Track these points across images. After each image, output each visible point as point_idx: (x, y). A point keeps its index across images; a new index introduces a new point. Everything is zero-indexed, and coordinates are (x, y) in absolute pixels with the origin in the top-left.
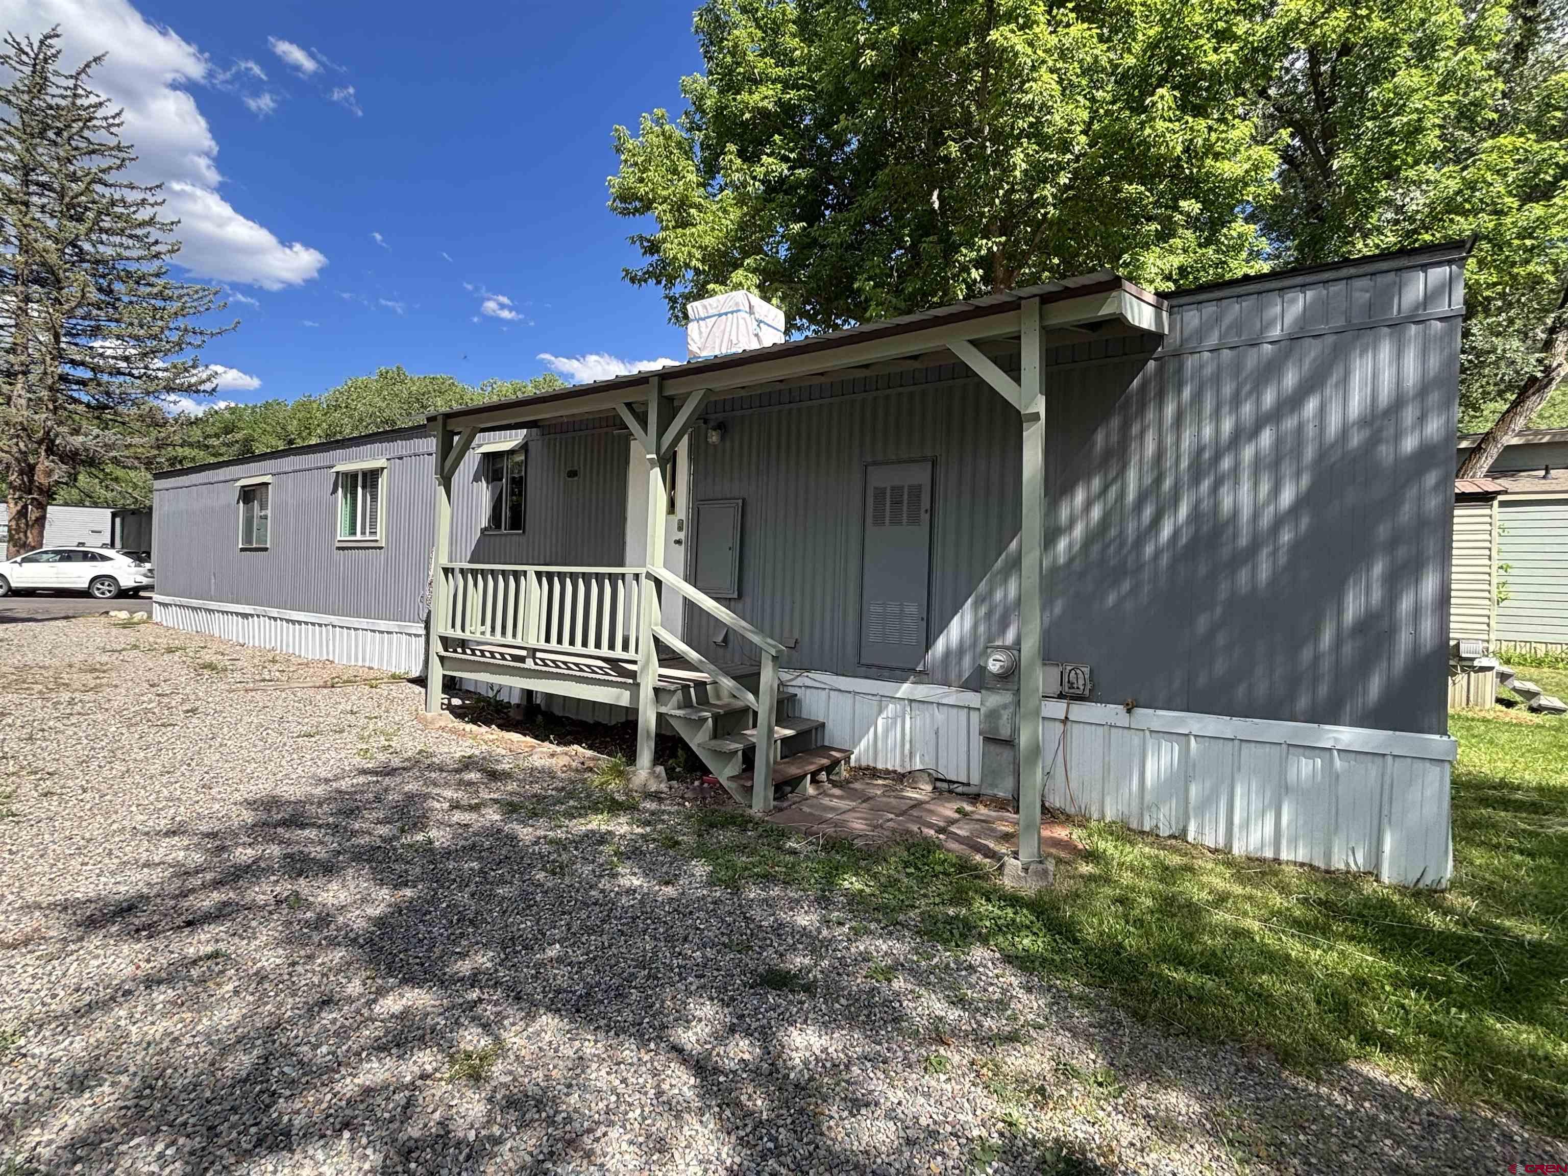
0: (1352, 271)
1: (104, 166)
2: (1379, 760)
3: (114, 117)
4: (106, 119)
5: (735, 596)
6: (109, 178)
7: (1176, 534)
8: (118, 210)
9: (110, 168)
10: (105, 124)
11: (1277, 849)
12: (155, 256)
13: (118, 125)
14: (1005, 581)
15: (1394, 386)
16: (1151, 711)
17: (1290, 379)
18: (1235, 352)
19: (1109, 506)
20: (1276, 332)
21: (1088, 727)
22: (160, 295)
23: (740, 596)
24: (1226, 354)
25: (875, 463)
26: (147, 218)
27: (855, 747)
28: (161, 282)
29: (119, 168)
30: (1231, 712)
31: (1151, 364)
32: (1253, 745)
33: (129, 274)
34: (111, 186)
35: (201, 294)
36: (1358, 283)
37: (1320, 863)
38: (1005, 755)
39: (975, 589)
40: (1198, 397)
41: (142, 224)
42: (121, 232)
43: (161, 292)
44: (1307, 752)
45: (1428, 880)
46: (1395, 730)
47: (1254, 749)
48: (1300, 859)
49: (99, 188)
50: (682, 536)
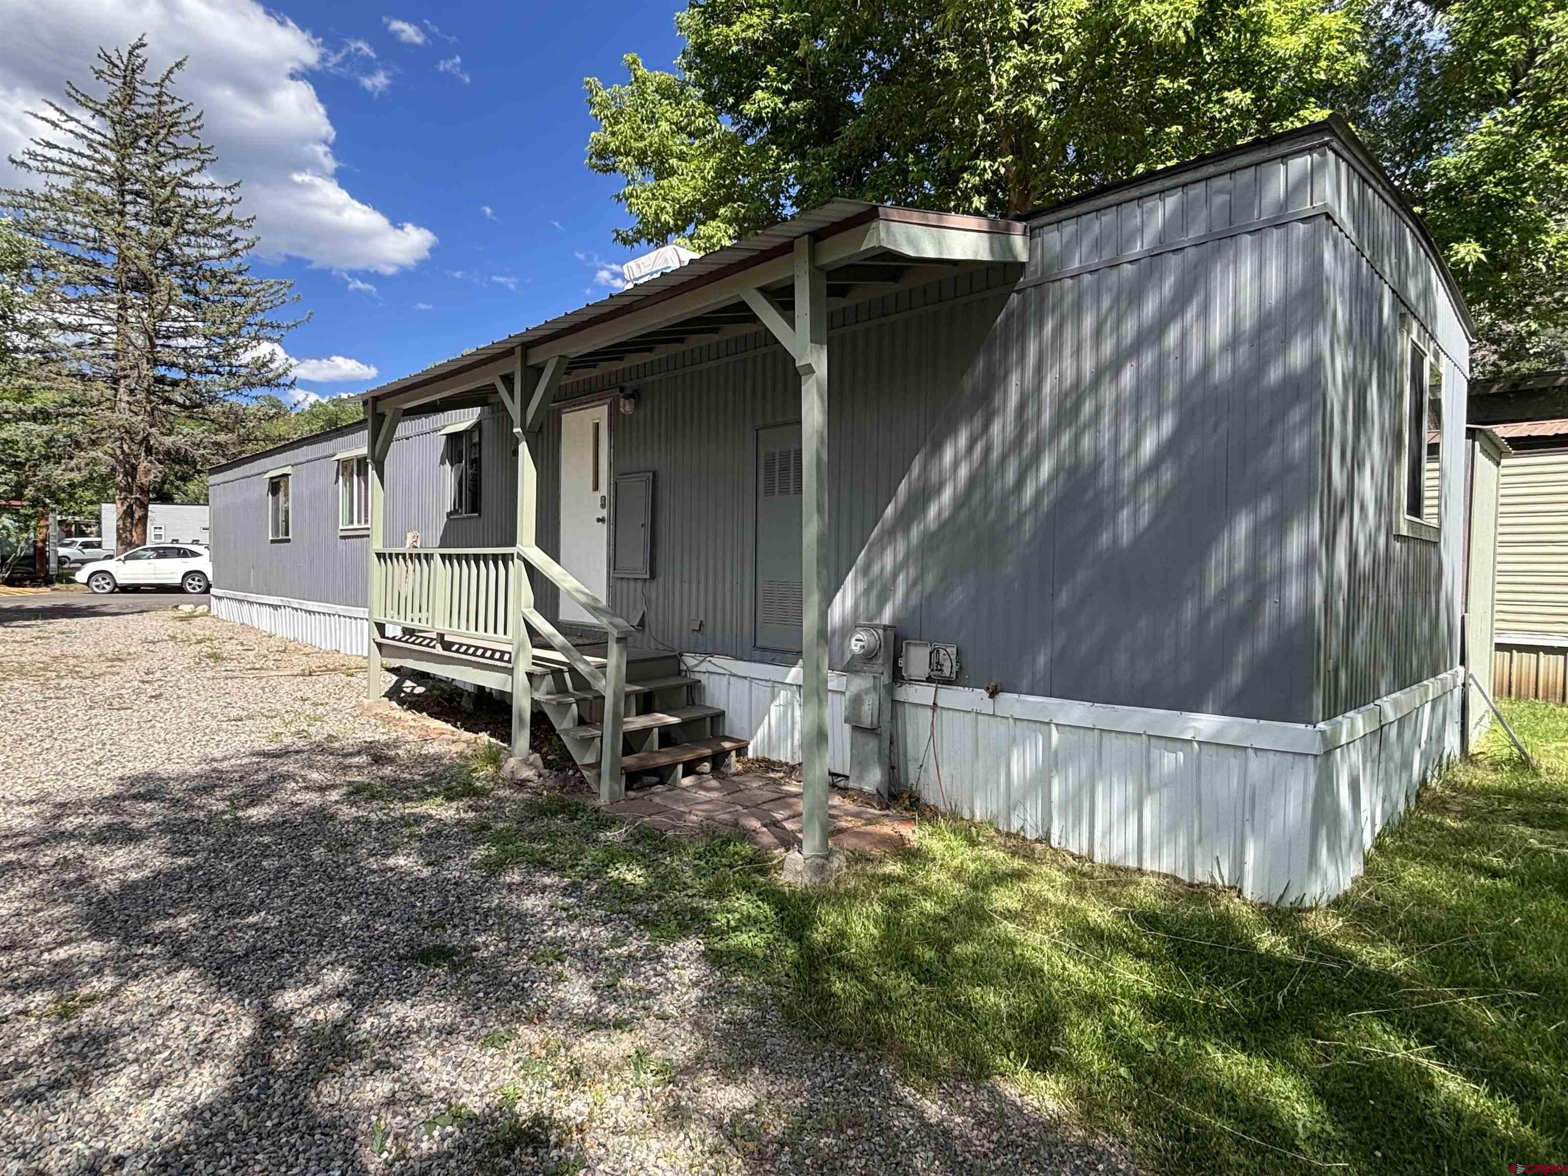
0: (1211, 169)
1: (187, 169)
2: (1240, 753)
3: (195, 121)
4: (188, 123)
5: (648, 576)
6: (194, 180)
7: (1039, 495)
8: (203, 211)
9: (193, 171)
10: (187, 128)
11: (1140, 859)
12: (233, 254)
13: (199, 128)
14: (883, 550)
15: (1256, 304)
16: (1016, 696)
17: (1150, 307)
18: (1096, 276)
19: (975, 465)
20: (1137, 249)
21: (957, 713)
22: (239, 292)
23: (653, 576)
24: (1087, 278)
25: (765, 427)
26: (224, 218)
27: (752, 737)
28: (240, 279)
29: (199, 170)
30: (1093, 698)
31: (1014, 298)
32: (1114, 734)
33: (213, 274)
34: (195, 188)
35: (275, 288)
36: (1217, 183)
37: (1184, 876)
38: (871, 745)
39: (855, 562)
40: (1059, 330)
41: (222, 224)
42: (205, 233)
43: (240, 289)
44: (1170, 745)
45: (1292, 897)
46: (1259, 718)
47: (1114, 740)
48: (1164, 870)
49: (183, 191)
50: (604, 513)
